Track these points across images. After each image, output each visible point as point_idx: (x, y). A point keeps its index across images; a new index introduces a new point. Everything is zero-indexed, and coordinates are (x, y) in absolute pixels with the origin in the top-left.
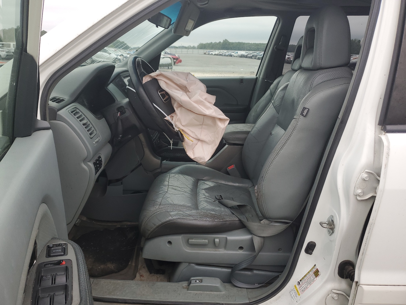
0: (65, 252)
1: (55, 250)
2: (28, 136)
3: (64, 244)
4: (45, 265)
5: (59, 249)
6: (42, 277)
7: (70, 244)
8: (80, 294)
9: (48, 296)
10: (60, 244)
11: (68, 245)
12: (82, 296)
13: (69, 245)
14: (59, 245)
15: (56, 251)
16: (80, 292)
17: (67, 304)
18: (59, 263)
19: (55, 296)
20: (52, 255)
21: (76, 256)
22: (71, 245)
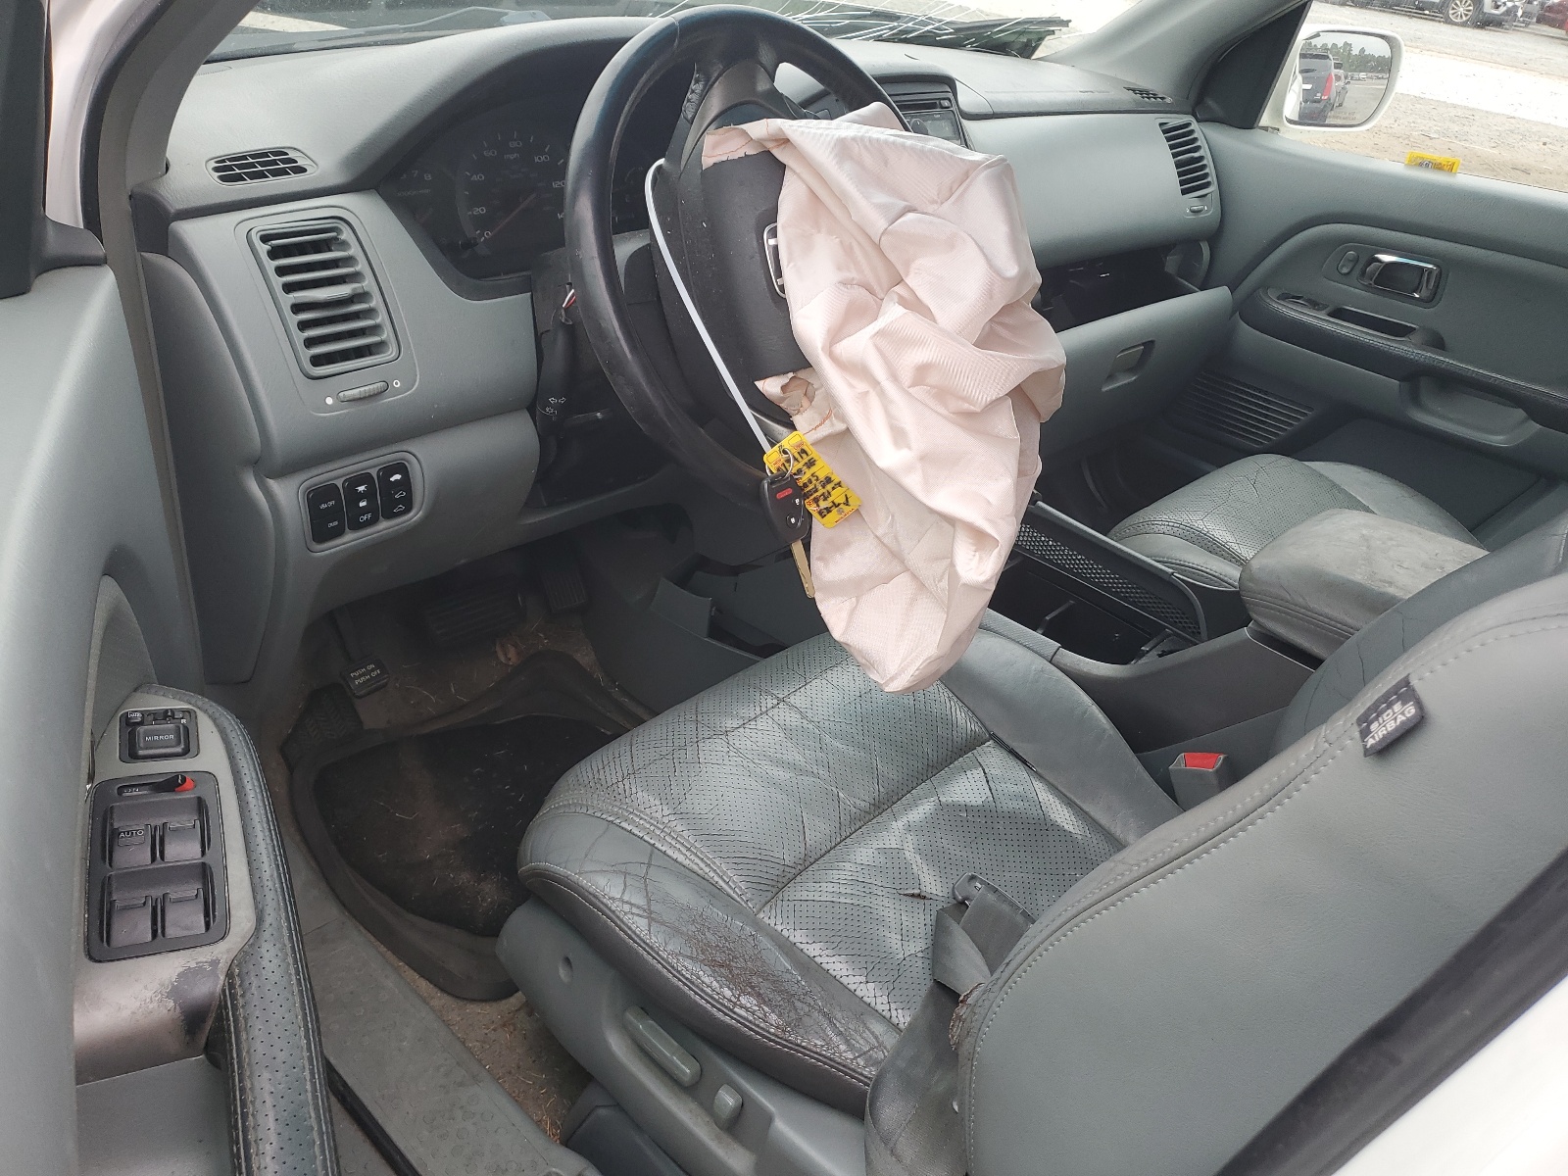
0: (187, 744)
1: (152, 733)
2: (17, 295)
3: (184, 711)
4: (121, 790)
5: (166, 733)
6: (115, 833)
7: (206, 711)
8: (254, 898)
9: (144, 904)
10: (167, 710)
11: (199, 718)
12: (260, 906)
13: (201, 716)
14: (167, 715)
15: (156, 738)
16: (253, 891)
17: (210, 930)
18: (173, 783)
19: (167, 904)
20: (141, 753)
21: (229, 758)
22: (210, 717)
